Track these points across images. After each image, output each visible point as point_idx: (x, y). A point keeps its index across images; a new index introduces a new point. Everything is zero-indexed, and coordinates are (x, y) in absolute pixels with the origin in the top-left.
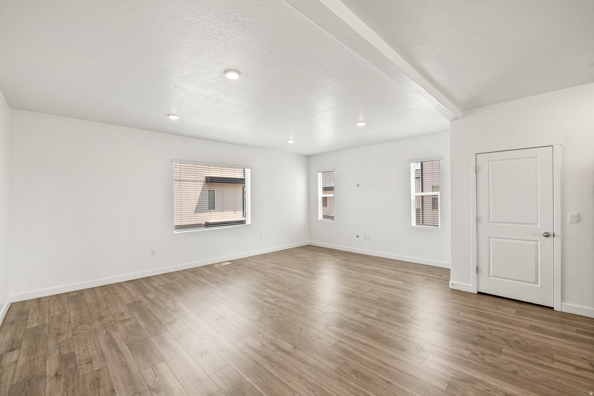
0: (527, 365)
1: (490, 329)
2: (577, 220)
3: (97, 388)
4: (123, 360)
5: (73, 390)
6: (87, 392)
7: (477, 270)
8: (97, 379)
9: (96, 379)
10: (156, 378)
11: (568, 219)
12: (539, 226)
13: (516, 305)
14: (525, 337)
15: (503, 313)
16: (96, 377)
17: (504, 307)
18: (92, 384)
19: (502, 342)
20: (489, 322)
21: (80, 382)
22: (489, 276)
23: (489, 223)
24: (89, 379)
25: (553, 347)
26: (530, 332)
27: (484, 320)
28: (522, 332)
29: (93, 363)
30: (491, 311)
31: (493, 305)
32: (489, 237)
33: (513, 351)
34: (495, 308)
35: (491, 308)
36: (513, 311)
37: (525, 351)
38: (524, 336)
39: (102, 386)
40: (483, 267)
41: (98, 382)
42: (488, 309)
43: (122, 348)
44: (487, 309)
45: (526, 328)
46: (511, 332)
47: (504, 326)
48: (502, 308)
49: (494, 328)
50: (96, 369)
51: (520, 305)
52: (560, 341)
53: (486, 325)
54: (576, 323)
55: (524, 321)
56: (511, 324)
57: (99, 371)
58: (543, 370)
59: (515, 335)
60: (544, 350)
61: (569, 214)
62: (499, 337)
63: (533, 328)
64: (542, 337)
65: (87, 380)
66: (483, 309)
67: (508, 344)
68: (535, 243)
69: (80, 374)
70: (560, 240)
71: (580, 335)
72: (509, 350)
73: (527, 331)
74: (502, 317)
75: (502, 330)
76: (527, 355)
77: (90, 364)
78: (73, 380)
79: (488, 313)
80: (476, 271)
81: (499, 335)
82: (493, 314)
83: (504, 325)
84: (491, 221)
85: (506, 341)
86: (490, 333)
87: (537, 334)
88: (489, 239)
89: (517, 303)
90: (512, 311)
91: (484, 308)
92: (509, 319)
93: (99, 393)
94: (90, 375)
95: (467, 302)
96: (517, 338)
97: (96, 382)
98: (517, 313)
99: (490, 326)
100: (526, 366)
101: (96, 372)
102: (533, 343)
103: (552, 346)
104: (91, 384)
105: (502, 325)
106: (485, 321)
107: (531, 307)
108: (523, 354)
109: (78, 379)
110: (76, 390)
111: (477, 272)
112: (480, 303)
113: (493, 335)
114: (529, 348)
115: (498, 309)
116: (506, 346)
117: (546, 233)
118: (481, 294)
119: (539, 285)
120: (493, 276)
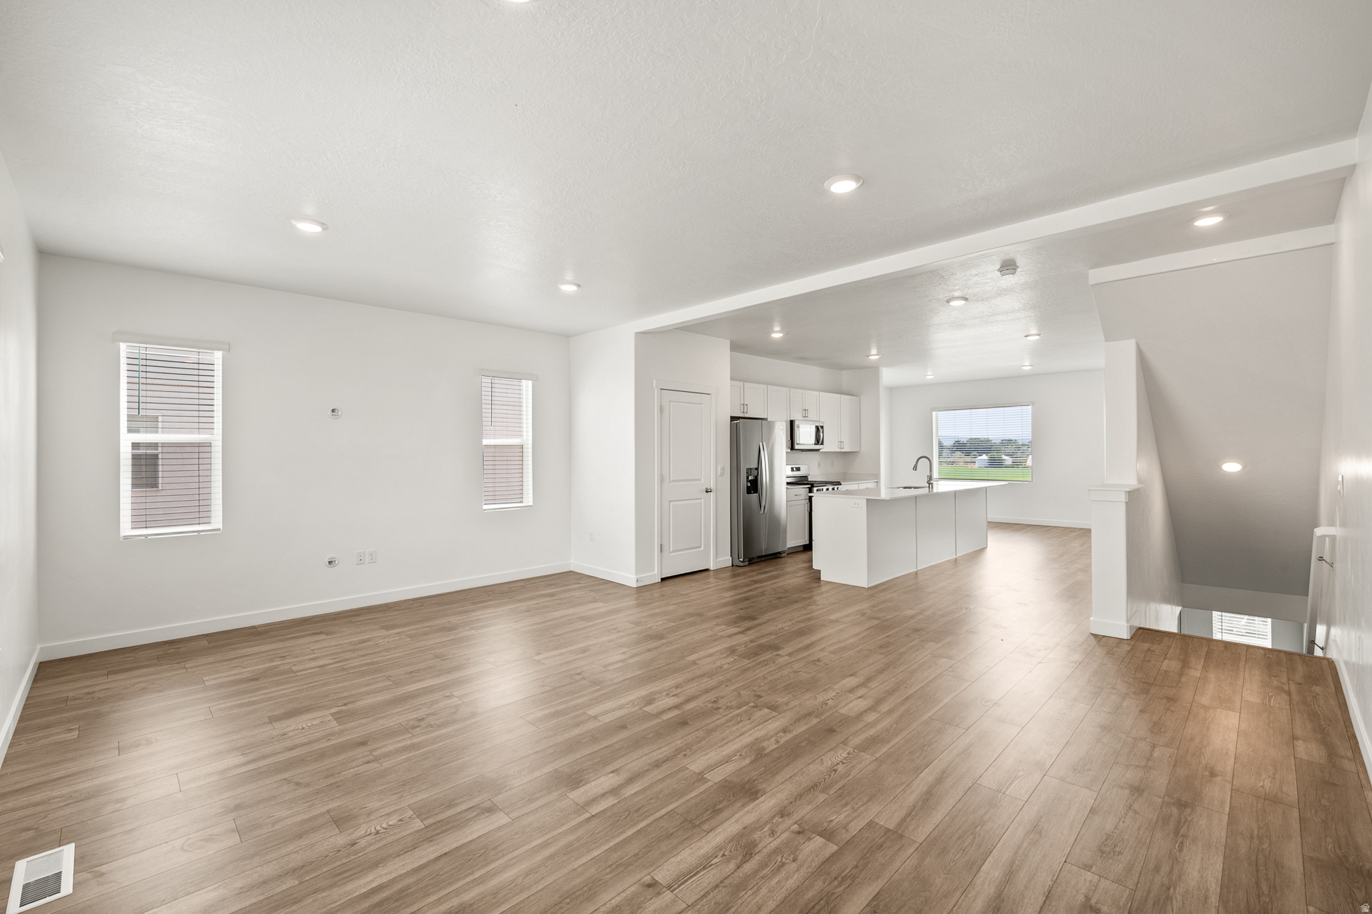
2: (723, 472)
3: (1113, 836)
4: (1025, 845)
5: (1157, 869)
6: (1134, 845)
8: (1103, 852)
9: (1105, 855)
10: (1019, 777)
11: (719, 472)
12: (701, 481)
16: (1101, 856)
18: (1117, 850)
21: (1137, 875)
22: (670, 551)
23: (670, 483)
24: (1118, 865)
29: (1086, 896)
32: (670, 502)
39: (1104, 832)
40: (665, 542)
41: (1105, 845)
43: (996, 874)
50: (1089, 876)
57: (1088, 867)
61: (719, 468)
65: (1122, 869)
68: (700, 501)
69: (1127, 892)
70: (714, 494)
77: (1093, 901)
78: (1149, 892)
80: (660, 549)
84: (672, 479)
93: (1116, 827)
94: (1110, 872)
97: (1108, 849)
101: (1094, 868)
104: (1120, 853)
109: (1139, 885)
110: (1151, 866)
111: (661, 552)
112: (670, 595)
117: (707, 489)
118: (663, 579)
119: (702, 548)
120: (673, 552)
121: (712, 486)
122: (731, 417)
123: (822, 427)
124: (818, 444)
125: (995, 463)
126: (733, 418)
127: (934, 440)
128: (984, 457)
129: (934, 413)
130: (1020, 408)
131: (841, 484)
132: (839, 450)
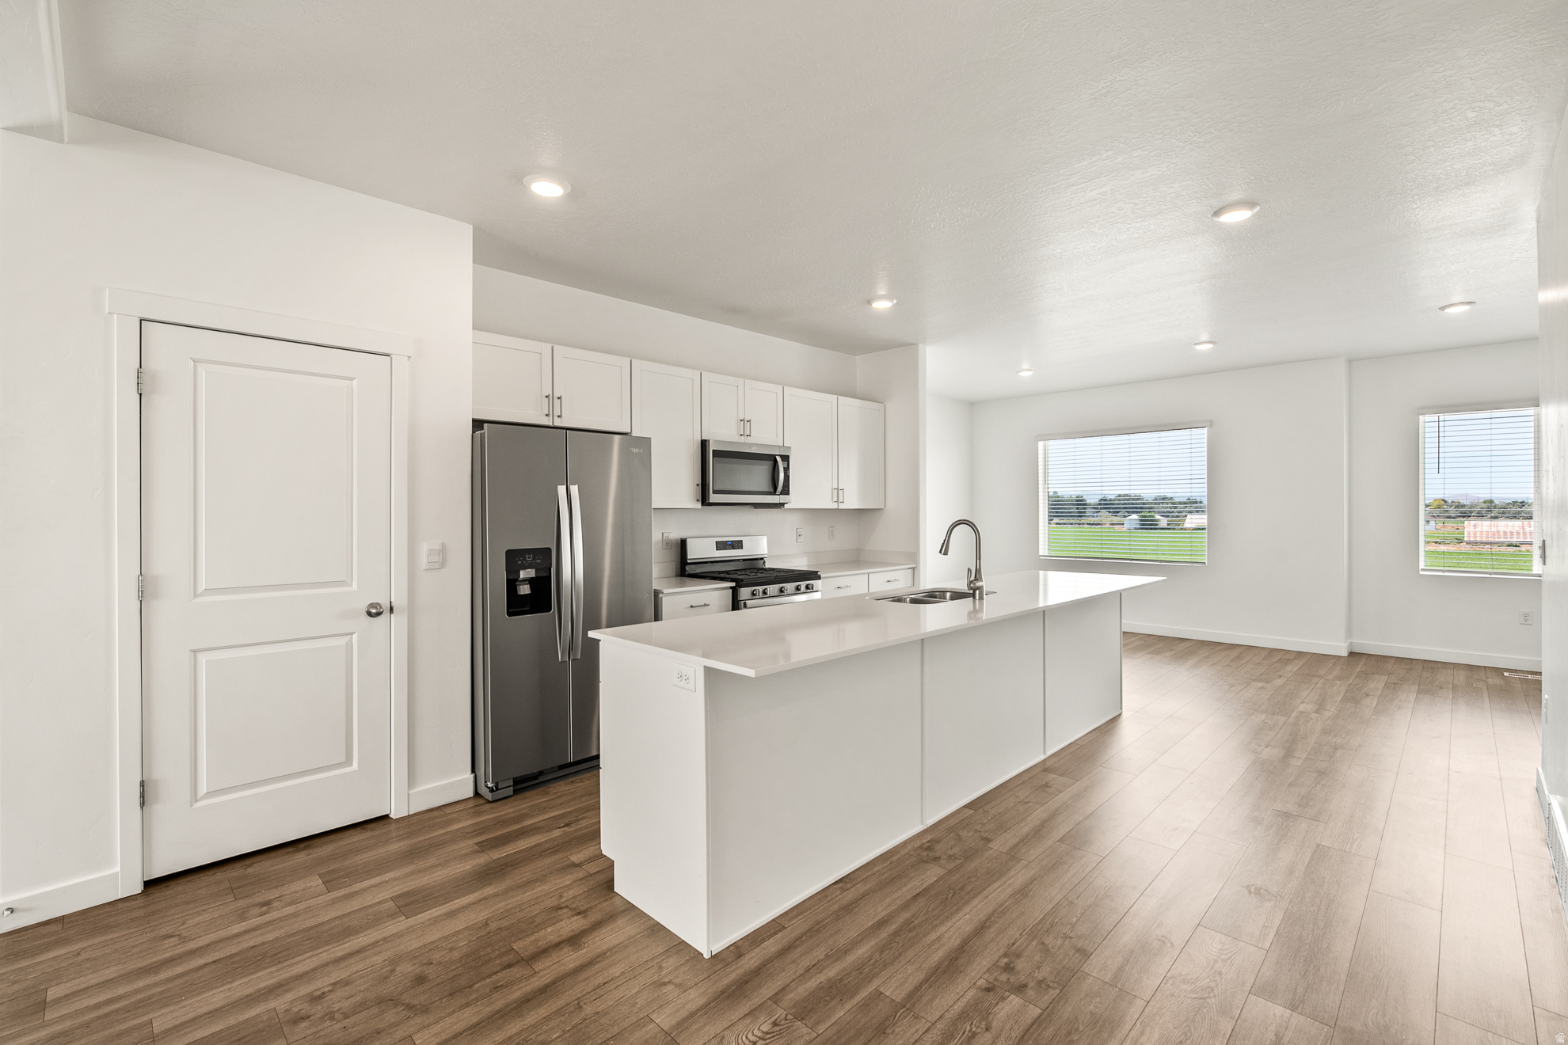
0: (509, 1033)
1: (316, 999)
2: (441, 561)
7: (145, 795)
11: (423, 561)
12: (355, 586)
13: (301, 857)
14: (420, 948)
15: (291, 909)
17: (276, 887)
19: (391, 1016)
20: (285, 975)
22: (195, 798)
23: (195, 596)
25: (493, 926)
26: (413, 921)
27: (264, 978)
28: (398, 935)
30: (254, 930)
31: (242, 903)
32: (195, 652)
33: (442, 1018)
34: (256, 910)
35: (242, 916)
36: (312, 884)
37: (460, 990)
38: (415, 946)
40: (169, 773)
42: (237, 928)
44: (234, 932)
45: (392, 916)
46: (378, 960)
47: (339, 954)
48: (275, 894)
49: (322, 983)
51: (310, 851)
52: (486, 898)
53: (289, 996)
54: (459, 829)
55: (369, 899)
56: (348, 932)
58: (542, 1012)
59: (394, 962)
60: (489, 950)
61: (424, 549)
62: (363, 1006)
63: (409, 903)
64: (451, 915)
66: (220, 941)
67: (409, 1007)
68: (342, 641)
70: (404, 619)
71: (496, 855)
72: (429, 1025)
73: (401, 924)
74: (303, 927)
75: (348, 973)
76: (477, 1000)
79: (252, 943)
80: (137, 800)
81: (358, 998)
82: (270, 937)
83: (339, 950)
84: (203, 585)
85: (391, 1001)
86: (331, 1016)
87: (434, 915)
88: (195, 656)
89: (294, 852)
90: (311, 887)
91: (222, 934)
92: (326, 919)
95: (134, 950)
96: (407, 968)
98: (330, 882)
99: (304, 990)
100: (510, 1037)
102: (451, 950)
103: (487, 924)
105: (333, 956)
106: (270, 982)
107: (341, 843)
108: (467, 1005)
111: (143, 804)
112: (190, 922)
113: (346, 1016)
114: (460, 975)
115: (267, 903)
116: (412, 1022)
117: (372, 605)
118: (149, 884)
119: (355, 766)
120: (209, 794)
121: (399, 599)
122: (474, 421)
123: (786, 458)
124: (774, 493)
125: (1148, 524)
126: (478, 424)
127: (1041, 494)
128: (1135, 516)
129: (1041, 444)
130: (1187, 432)
131: (819, 578)
132: (835, 506)
